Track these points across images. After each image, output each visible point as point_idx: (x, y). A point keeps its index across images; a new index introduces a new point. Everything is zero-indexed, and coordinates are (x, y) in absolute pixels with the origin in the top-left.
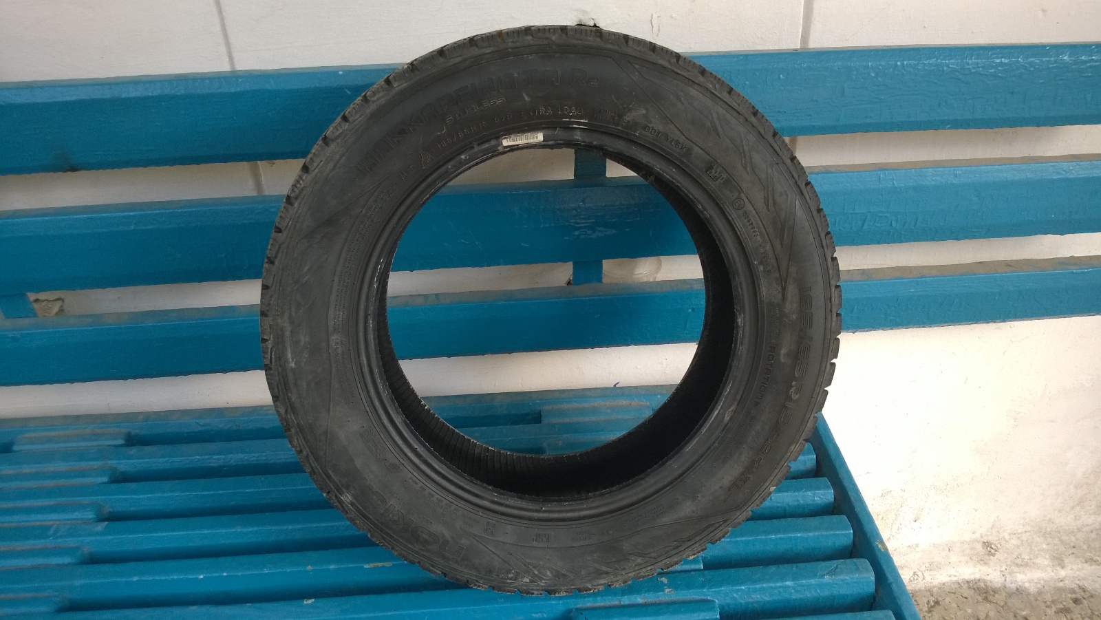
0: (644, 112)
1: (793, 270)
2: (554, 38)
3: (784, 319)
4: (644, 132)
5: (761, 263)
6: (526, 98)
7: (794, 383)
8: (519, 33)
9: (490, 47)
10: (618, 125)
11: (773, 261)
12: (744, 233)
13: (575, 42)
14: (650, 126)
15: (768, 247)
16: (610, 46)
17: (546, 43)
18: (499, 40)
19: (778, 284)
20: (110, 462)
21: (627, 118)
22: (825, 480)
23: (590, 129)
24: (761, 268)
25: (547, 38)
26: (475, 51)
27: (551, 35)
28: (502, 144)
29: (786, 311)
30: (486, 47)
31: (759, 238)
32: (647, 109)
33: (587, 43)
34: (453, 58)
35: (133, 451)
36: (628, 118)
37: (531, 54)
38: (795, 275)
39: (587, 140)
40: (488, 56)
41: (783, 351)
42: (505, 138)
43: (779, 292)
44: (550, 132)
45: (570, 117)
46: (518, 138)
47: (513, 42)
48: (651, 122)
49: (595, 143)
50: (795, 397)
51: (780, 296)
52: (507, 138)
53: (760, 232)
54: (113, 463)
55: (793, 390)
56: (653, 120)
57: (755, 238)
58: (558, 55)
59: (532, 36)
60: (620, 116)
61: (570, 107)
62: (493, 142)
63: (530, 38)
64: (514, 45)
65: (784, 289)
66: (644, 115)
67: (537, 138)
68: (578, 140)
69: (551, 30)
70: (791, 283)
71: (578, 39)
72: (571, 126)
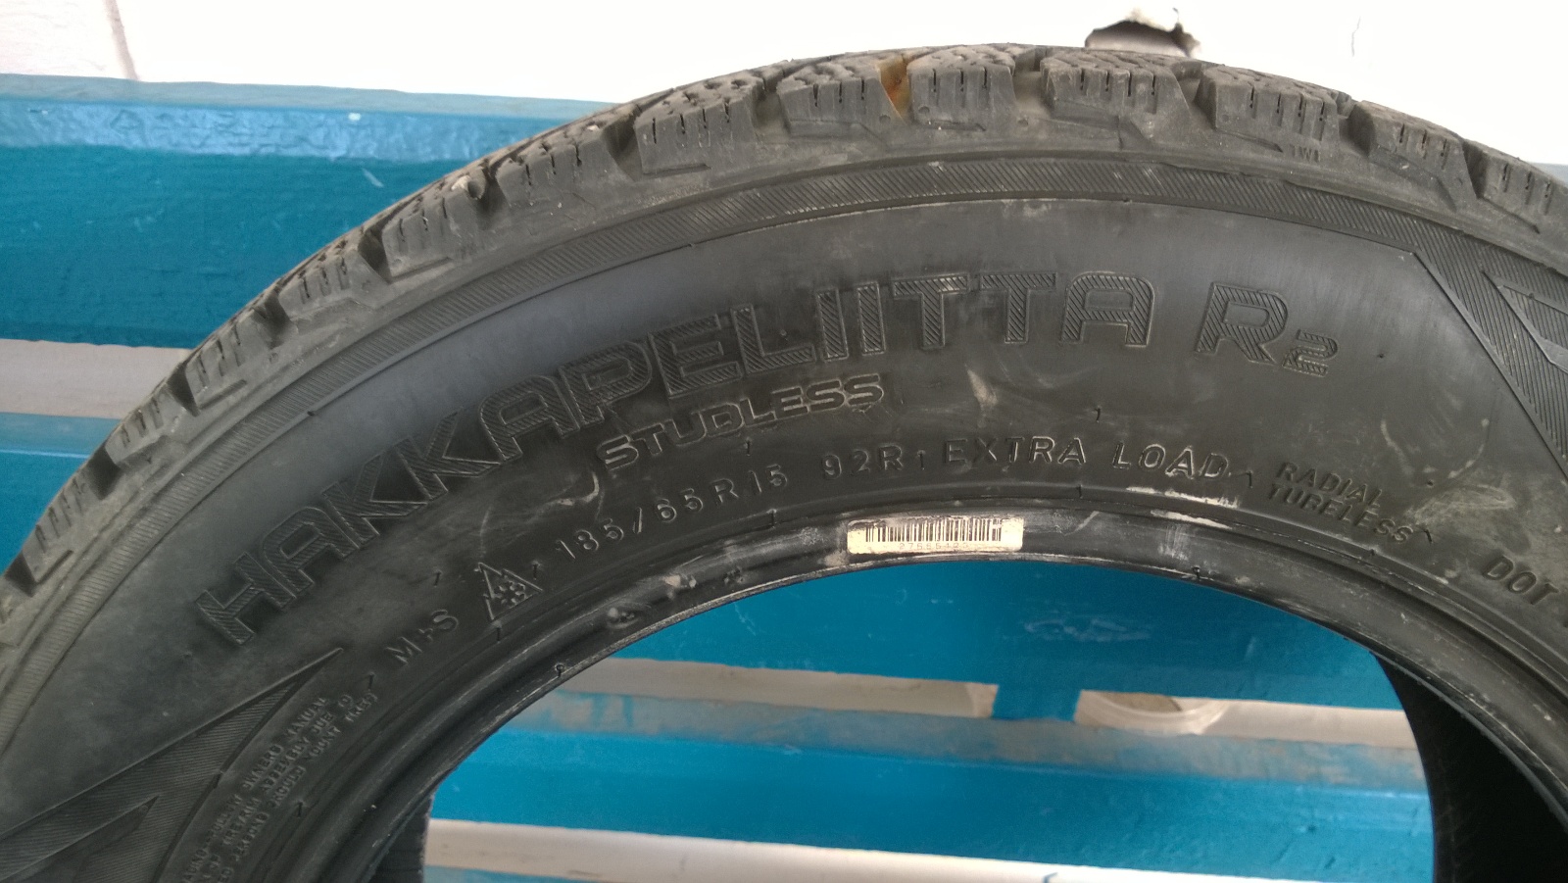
0: (1506, 502)
2: (1150, 126)
4: (1477, 579)
6: (982, 392)
8: (985, 86)
9: (848, 137)
10: (1369, 535)
13: (1248, 154)
14: (1515, 559)
16: (1405, 192)
17: (1111, 145)
18: (890, 108)
21: (1419, 516)
23: (1240, 533)
25: (1118, 124)
26: (775, 152)
27: (1141, 107)
28: (844, 546)
30: (825, 138)
32: (1524, 498)
33: (1303, 164)
34: (666, 172)
36: (1428, 516)
37: (1035, 195)
39: (1211, 566)
40: (827, 182)
42: (858, 526)
44: (1057, 522)
45: (1162, 483)
46: (914, 528)
47: (956, 126)
48: (1522, 546)
49: (1243, 580)
52: (868, 527)
56: (1536, 541)
58: (1159, 213)
59: (1047, 102)
60: (1394, 507)
61: (1175, 446)
62: (808, 537)
63: (1032, 110)
64: (959, 143)
66: (1502, 518)
67: (997, 535)
68: (1172, 563)
69: (1142, 88)
71: (1263, 143)
72: (1154, 513)
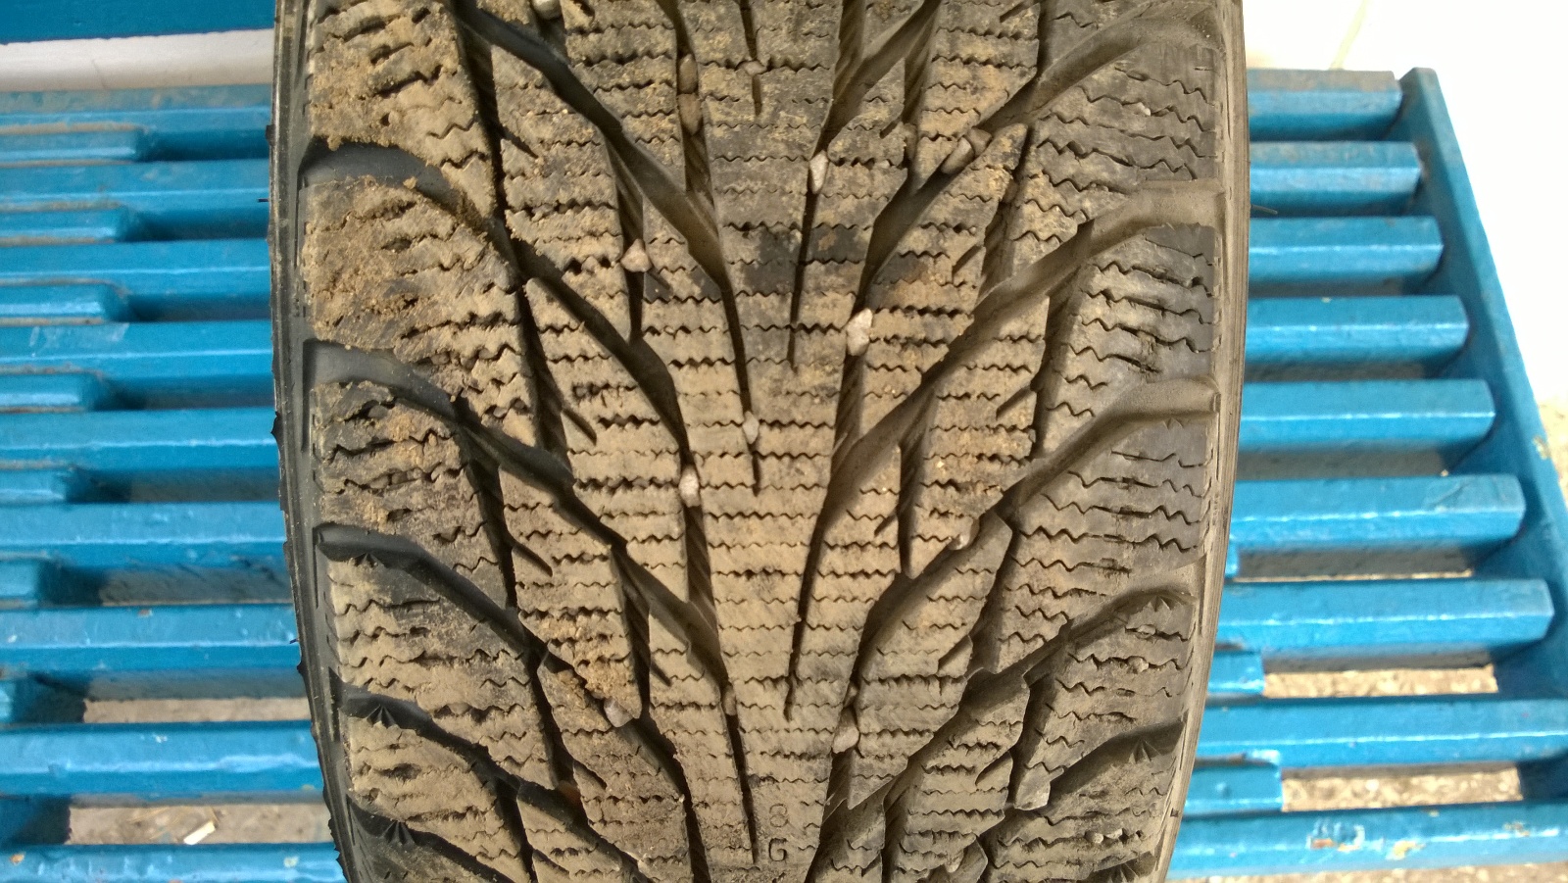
20: (114, 194)
22: (1454, 303)
35: (153, 172)
54: (118, 196)
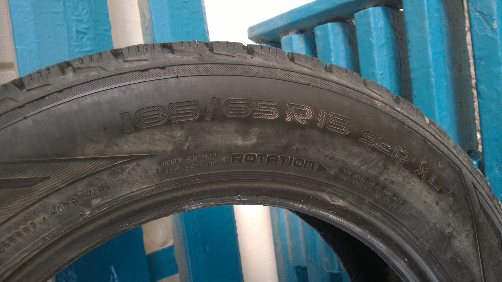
1: (91, 150)
3: (185, 148)
5: (87, 204)
7: (289, 119)
11: (80, 187)
12: (34, 245)
15: (54, 200)
19: (123, 170)
24: (96, 202)
29: (170, 148)
31: (38, 220)
38: (102, 146)
41: (239, 142)
43: (138, 165)
50: (310, 115)
51: (144, 163)
53: (25, 220)
55: (299, 119)
57: (39, 226)
65: (131, 159)
70: (116, 149)
